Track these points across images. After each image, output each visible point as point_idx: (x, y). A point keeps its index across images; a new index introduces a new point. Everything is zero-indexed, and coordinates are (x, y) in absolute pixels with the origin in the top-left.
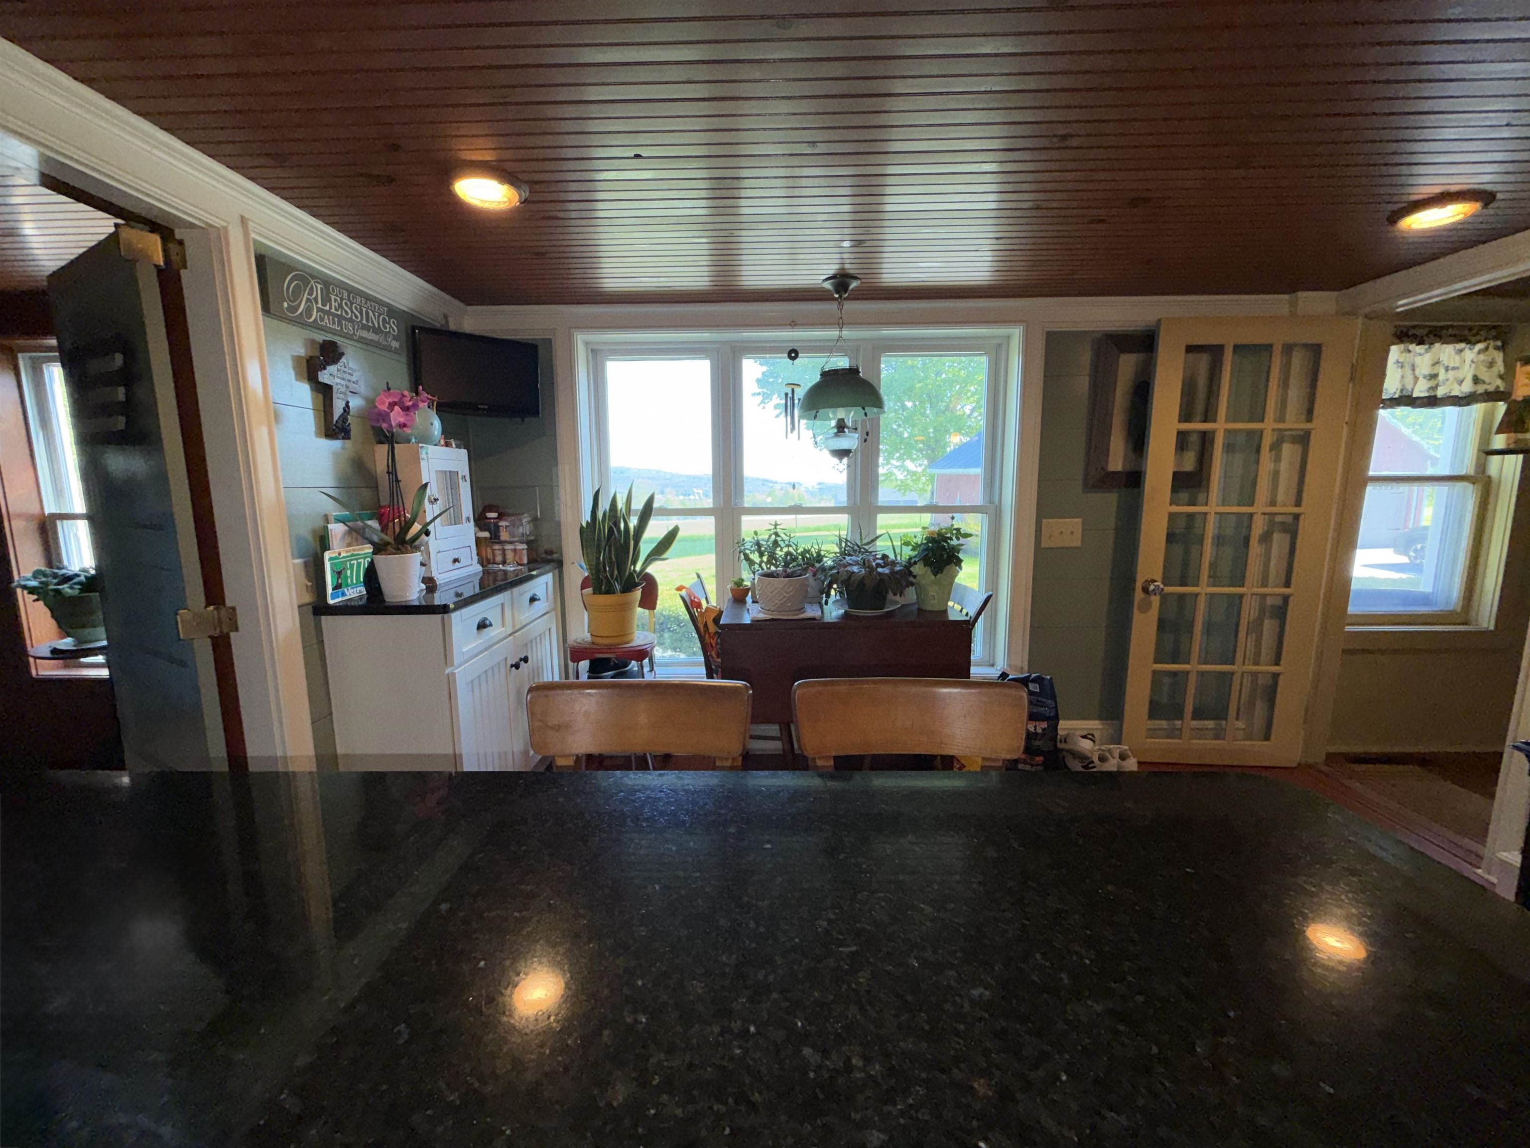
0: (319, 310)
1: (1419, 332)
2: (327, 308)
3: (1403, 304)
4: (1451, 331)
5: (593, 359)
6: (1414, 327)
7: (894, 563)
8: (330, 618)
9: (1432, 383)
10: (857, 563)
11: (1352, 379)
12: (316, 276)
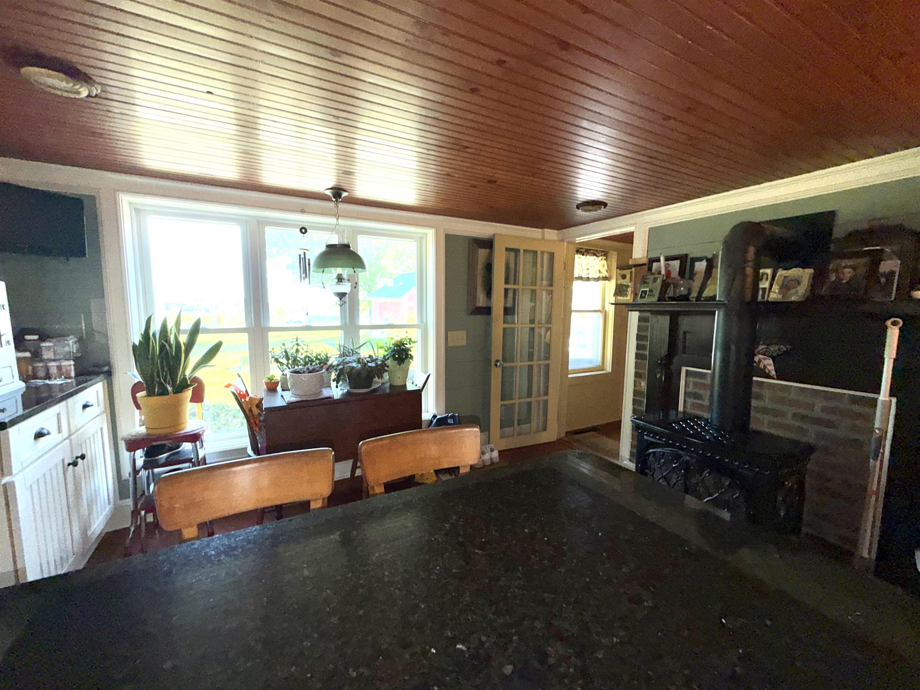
1: (583, 250)
3: (579, 240)
4: (592, 252)
5: (136, 216)
6: (582, 248)
7: (376, 360)
9: (587, 272)
10: (354, 361)
11: (564, 269)
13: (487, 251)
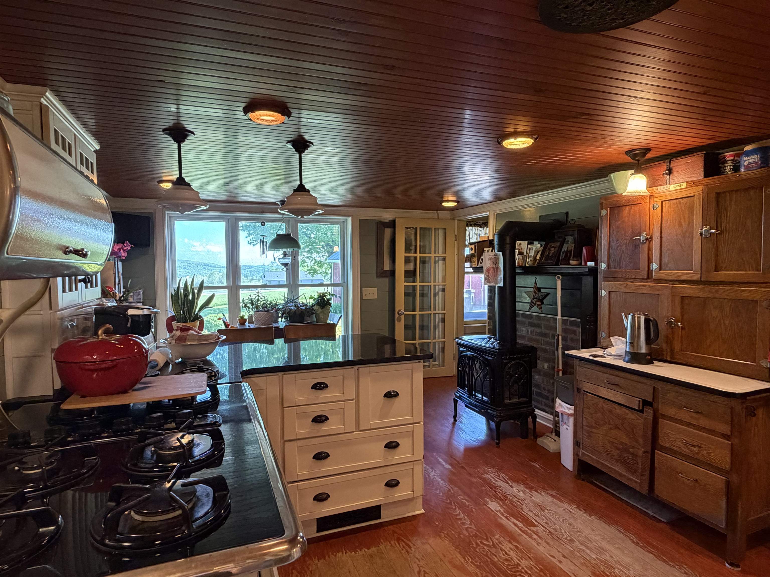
6: (471, 223)
7: (306, 305)
10: (293, 306)
11: (456, 240)
13: (392, 229)
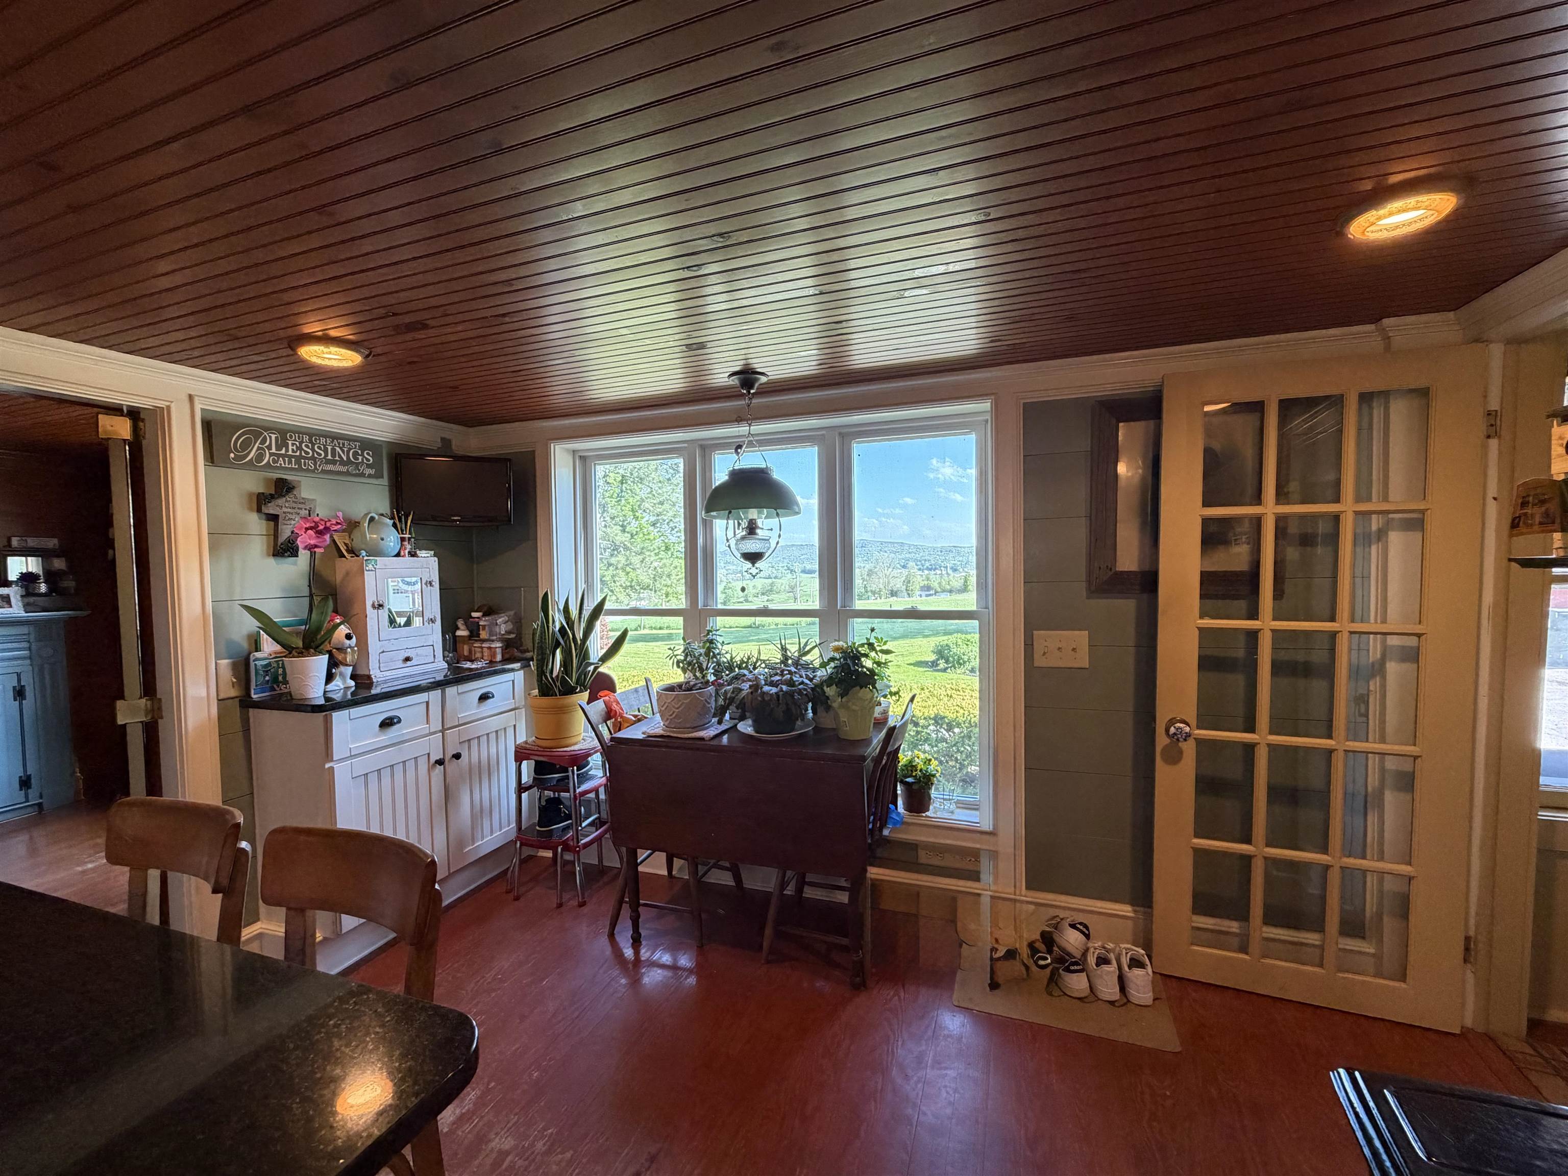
0: (271, 454)
2: (283, 452)
5: (581, 465)
8: (257, 710)
11: (1493, 434)
12: (269, 427)
13: (1152, 423)
